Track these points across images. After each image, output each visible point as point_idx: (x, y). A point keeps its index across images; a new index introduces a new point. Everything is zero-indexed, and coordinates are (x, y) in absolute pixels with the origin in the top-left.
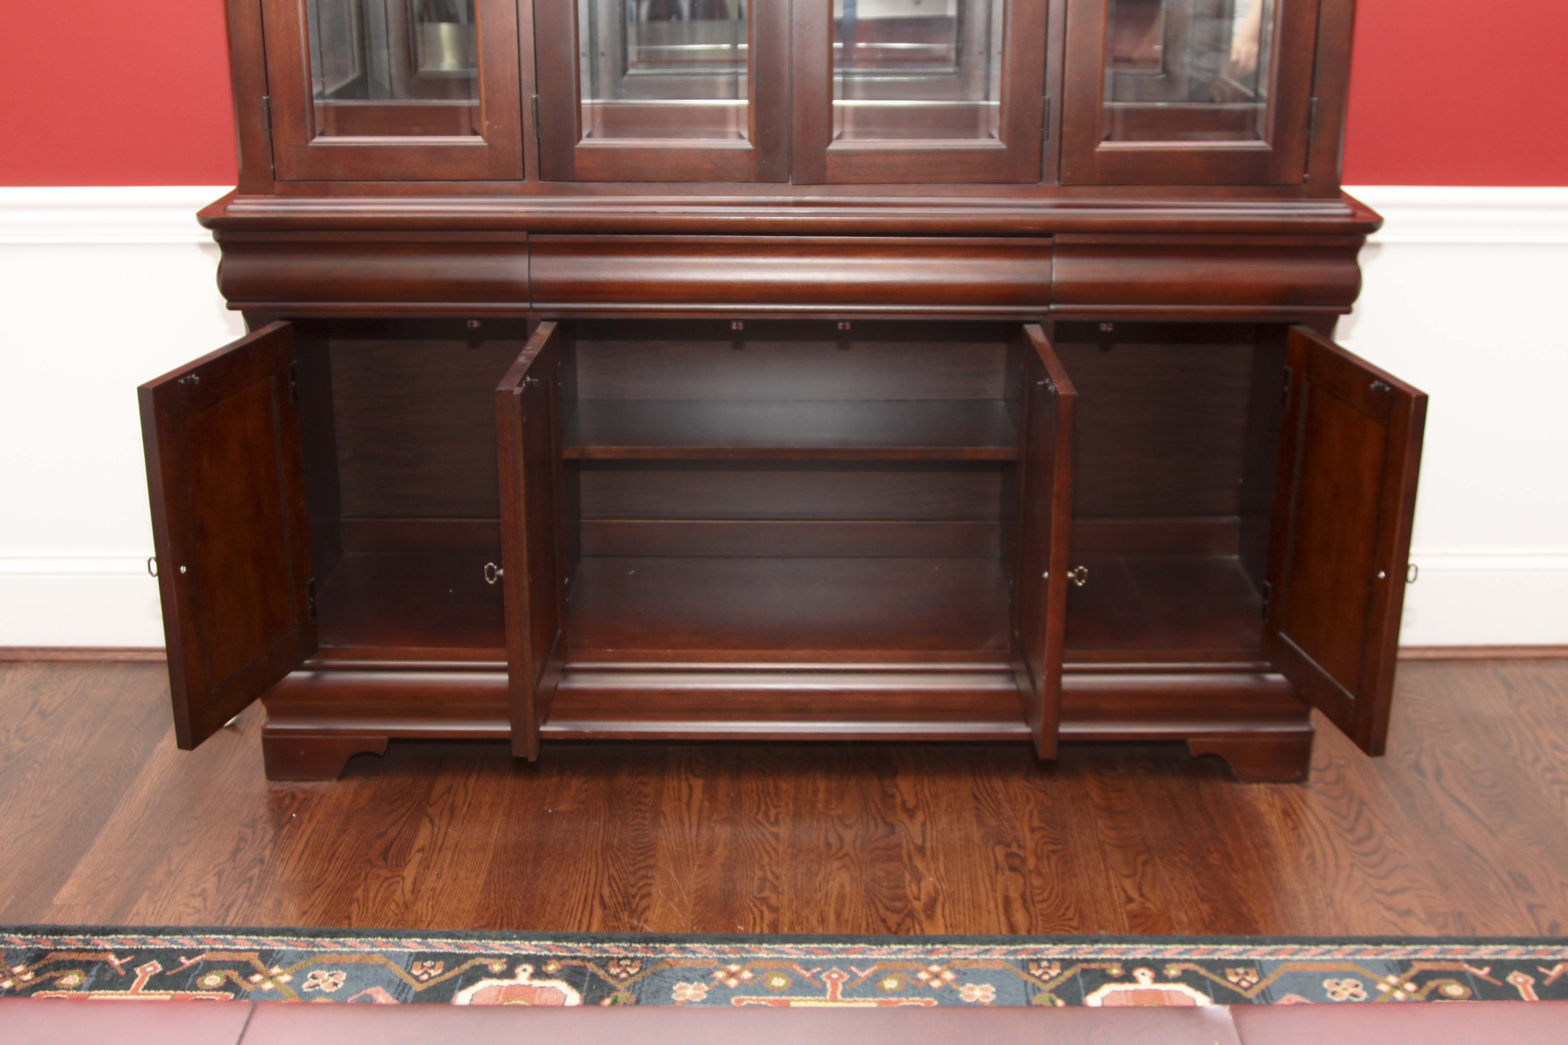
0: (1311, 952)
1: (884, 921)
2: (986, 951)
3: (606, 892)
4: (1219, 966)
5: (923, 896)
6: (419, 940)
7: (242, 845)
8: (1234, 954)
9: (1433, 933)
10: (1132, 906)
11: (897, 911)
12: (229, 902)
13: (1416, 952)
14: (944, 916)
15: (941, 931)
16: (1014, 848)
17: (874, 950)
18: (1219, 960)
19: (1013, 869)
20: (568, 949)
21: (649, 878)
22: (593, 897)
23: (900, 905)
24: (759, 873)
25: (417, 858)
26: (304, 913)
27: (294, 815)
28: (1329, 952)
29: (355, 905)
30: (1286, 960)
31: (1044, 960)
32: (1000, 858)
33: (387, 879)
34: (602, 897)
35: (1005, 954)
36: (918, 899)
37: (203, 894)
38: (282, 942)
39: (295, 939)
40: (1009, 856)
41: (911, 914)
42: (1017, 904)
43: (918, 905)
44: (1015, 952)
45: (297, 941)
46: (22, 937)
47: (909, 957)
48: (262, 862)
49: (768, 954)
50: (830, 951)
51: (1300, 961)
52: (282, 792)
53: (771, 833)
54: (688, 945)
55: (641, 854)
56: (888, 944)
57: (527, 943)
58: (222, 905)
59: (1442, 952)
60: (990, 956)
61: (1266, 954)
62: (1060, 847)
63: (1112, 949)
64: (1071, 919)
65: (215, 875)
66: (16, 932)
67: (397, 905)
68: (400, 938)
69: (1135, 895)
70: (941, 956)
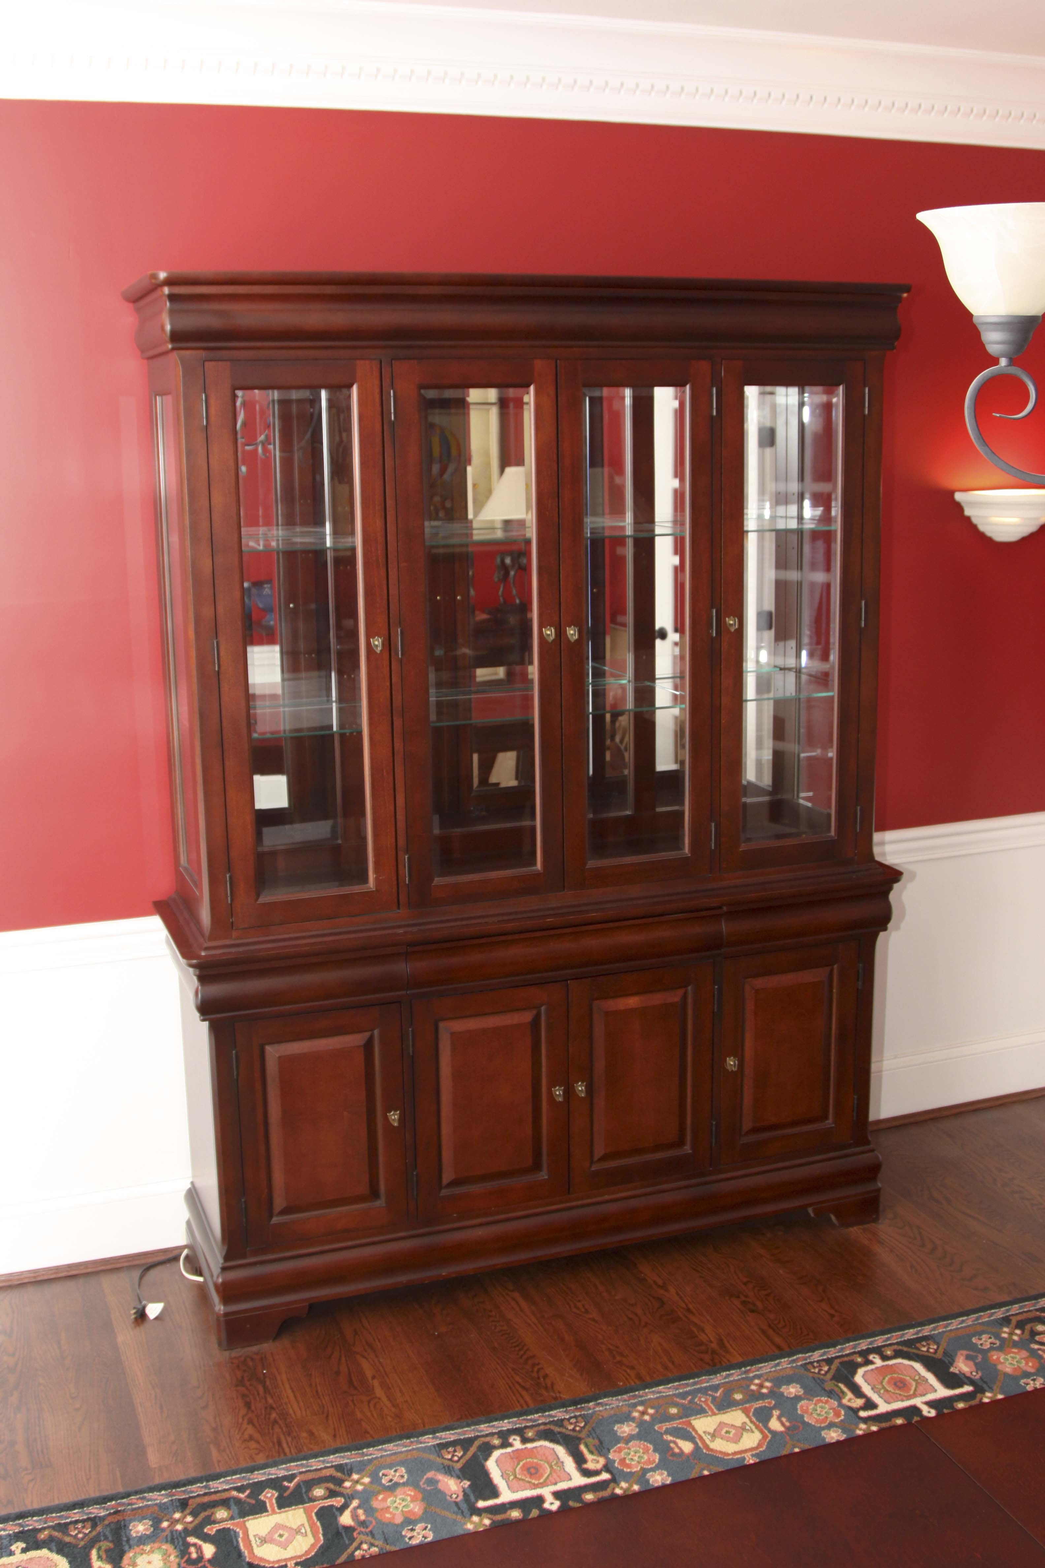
0: (954, 1324)
1: (702, 1360)
2: (778, 1364)
3: (518, 1378)
4: (910, 1343)
5: (712, 1339)
6: (431, 1436)
7: (248, 1399)
8: (913, 1335)
9: (1007, 1298)
10: (836, 1319)
11: (706, 1352)
12: (275, 1440)
13: (1008, 1311)
14: (734, 1349)
15: (740, 1359)
16: (743, 1299)
17: (714, 1378)
18: (908, 1340)
19: (752, 1311)
20: (531, 1420)
21: (539, 1364)
22: (513, 1384)
23: (703, 1348)
24: (604, 1347)
25: (376, 1383)
26: (335, 1436)
27: (265, 1372)
28: (963, 1322)
29: (363, 1423)
30: (943, 1332)
31: (814, 1362)
32: (740, 1306)
33: (369, 1402)
34: (518, 1383)
35: (789, 1364)
36: (711, 1342)
37: (251, 1438)
38: (343, 1457)
39: (349, 1453)
40: (744, 1303)
41: (714, 1352)
42: (771, 1333)
43: (714, 1345)
44: (794, 1361)
45: (351, 1455)
46: (158, 1493)
47: (736, 1378)
48: (272, 1408)
49: (653, 1395)
50: (687, 1385)
51: (951, 1330)
52: (240, 1357)
53: (589, 1319)
54: (600, 1401)
55: (520, 1350)
56: (719, 1373)
57: (501, 1422)
58: (274, 1444)
59: (1021, 1308)
60: (782, 1366)
61: (931, 1331)
62: (769, 1291)
63: (846, 1347)
64: (808, 1335)
65: (248, 1424)
66: (152, 1492)
67: (391, 1416)
68: (418, 1437)
69: (832, 1312)
70: (754, 1373)
